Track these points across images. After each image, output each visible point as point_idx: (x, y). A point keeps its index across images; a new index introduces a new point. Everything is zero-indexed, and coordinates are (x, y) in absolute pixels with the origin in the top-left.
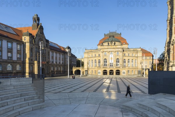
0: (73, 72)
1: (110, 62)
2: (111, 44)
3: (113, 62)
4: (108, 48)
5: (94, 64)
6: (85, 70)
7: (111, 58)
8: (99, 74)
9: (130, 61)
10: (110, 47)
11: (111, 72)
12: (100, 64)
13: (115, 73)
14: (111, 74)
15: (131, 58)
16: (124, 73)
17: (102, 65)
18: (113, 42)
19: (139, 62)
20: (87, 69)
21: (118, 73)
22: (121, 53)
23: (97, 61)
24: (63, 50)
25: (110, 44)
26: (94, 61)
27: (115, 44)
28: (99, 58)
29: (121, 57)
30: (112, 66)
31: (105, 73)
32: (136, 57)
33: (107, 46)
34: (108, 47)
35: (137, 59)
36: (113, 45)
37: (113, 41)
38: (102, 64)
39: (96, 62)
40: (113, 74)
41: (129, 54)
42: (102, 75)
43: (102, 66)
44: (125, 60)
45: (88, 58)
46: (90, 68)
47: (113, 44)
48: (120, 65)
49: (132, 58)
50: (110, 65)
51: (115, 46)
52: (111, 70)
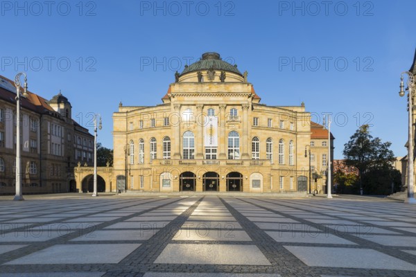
0: (75, 183)
1: (207, 144)
2: (211, 78)
3: (215, 144)
4: (197, 94)
5: (148, 152)
6: (117, 173)
7: (211, 130)
8: (165, 188)
9: (275, 143)
10: (206, 88)
11: (211, 182)
12: (169, 154)
13: (223, 185)
14: (211, 186)
15: (276, 136)
16: (257, 185)
17: (175, 154)
18: (218, 73)
19: (301, 151)
20: (123, 173)
21: (235, 182)
22: (245, 111)
23: (160, 143)
24: (38, 103)
25: (205, 79)
26: (147, 144)
27: (223, 78)
28: (167, 132)
29: (245, 127)
30: (214, 157)
31: (187, 182)
32: (291, 132)
33: (195, 83)
34: (199, 89)
35: (295, 140)
36: (218, 83)
37: (218, 70)
38: (177, 151)
39: (154, 148)
40: (215, 188)
41: (269, 120)
42: (174, 191)
43: (178, 158)
44: (255, 138)
45: (127, 133)
46: (136, 167)
47: (217, 79)
48: (243, 155)
49: (280, 135)
50: (205, 154)
51: (222, 85)
52: (208, 174)
